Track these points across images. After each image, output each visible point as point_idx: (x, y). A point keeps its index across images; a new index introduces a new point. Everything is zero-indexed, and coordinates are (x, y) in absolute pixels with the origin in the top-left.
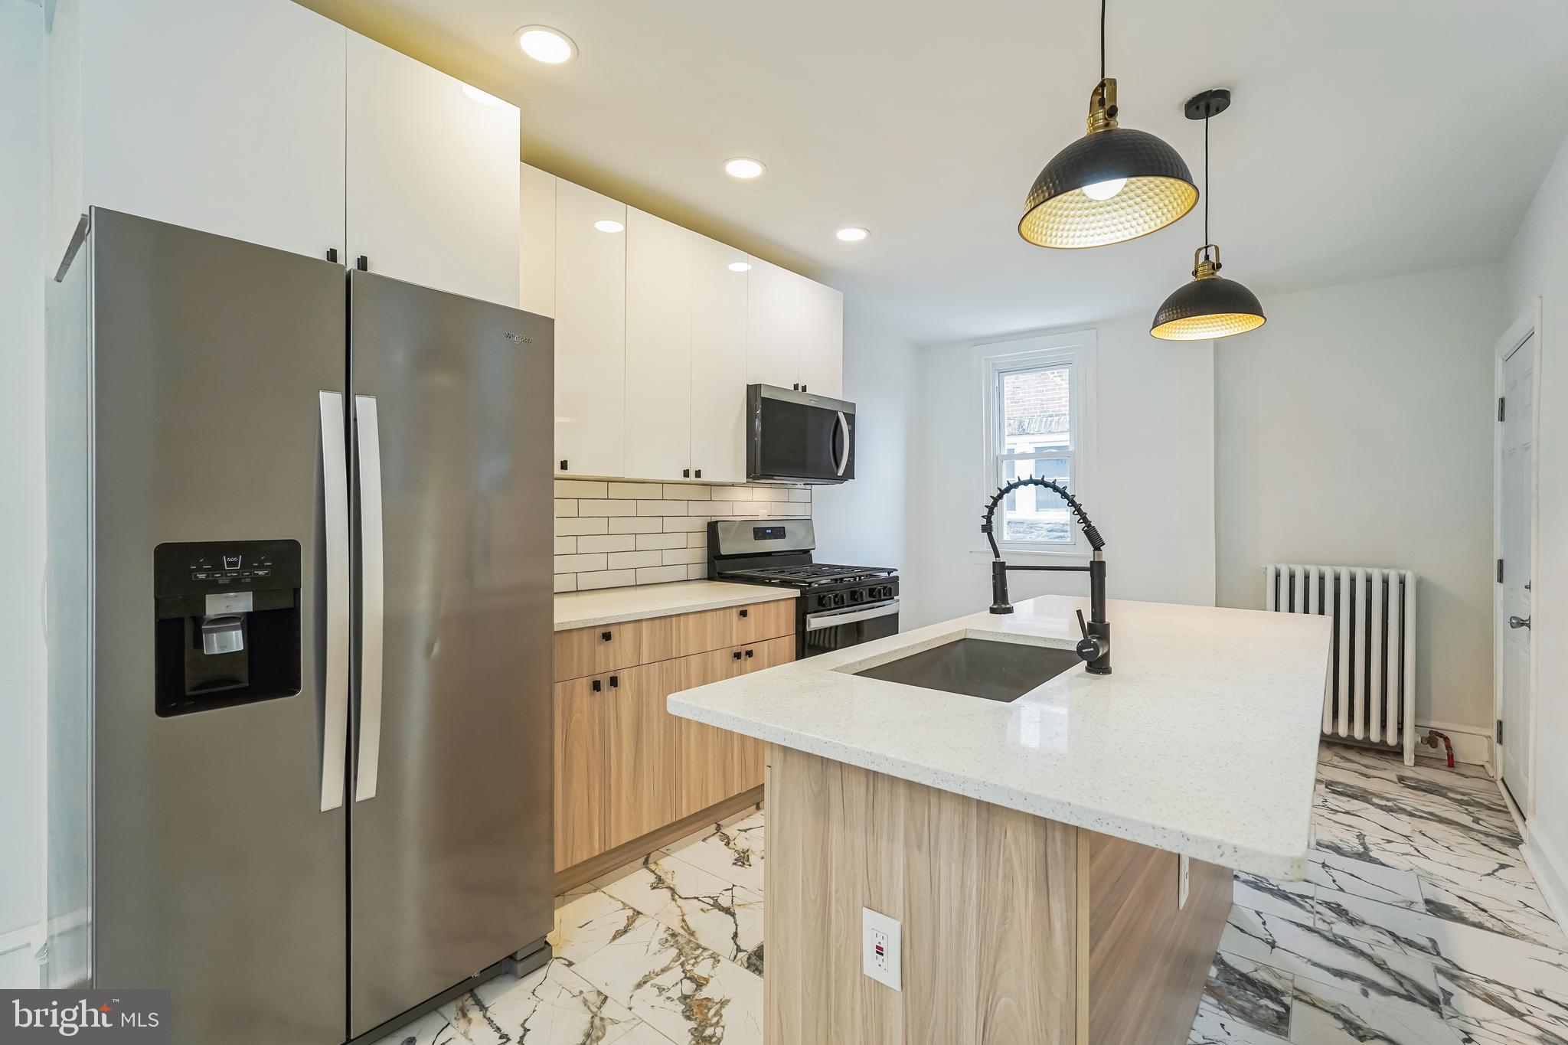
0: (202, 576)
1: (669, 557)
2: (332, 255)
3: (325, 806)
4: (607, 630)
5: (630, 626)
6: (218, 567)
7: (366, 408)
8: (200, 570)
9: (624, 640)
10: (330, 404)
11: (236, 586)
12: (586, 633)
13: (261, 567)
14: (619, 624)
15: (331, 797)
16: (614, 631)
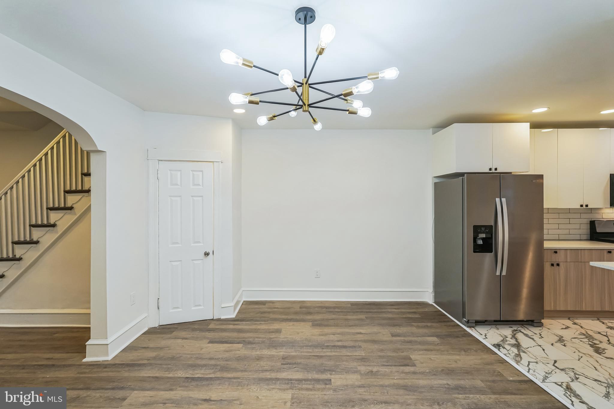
0: (479, 231)
1: (572, 232)
2: (490, 169)
3: (497, 274)
4: (556, 251)
5: (563, 250)
6: (481, 230)
7: (504, 200)
8: (479, 230)
9: (561, 254)
10: (498, 200)
11: (483, 233)
12: (549, 250)
13: (487, 230)
14: (560, 249)
15: (498, 273)
16: (558, 251)
